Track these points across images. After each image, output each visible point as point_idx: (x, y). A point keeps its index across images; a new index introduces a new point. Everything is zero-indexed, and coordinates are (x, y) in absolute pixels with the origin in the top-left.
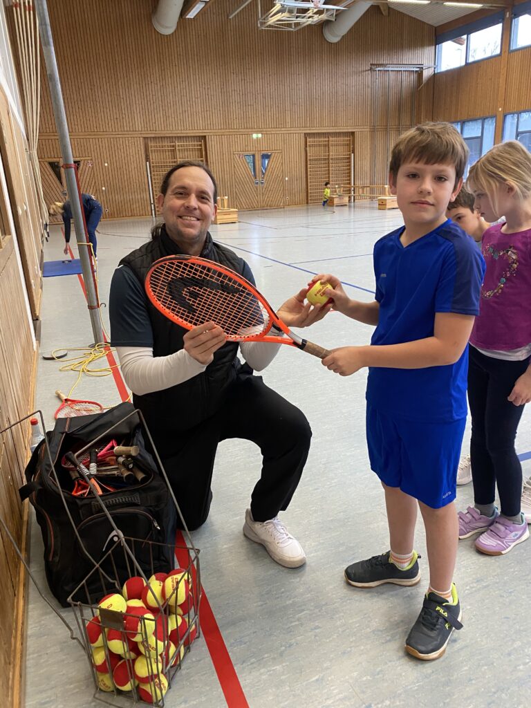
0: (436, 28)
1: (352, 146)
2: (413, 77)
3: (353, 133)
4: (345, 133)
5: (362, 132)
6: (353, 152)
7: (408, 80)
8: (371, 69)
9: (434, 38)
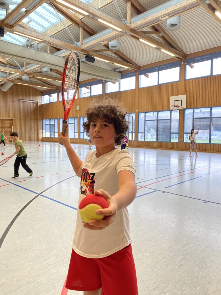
0: (42, 91)
1: (12, 124)
2: (35, 104)
3: (12, 120)
4: (9, 119)
5: (16, 119)
6: (13, 126)
7: (33, 106)
8: (19, 101)
9: (41, 94)
